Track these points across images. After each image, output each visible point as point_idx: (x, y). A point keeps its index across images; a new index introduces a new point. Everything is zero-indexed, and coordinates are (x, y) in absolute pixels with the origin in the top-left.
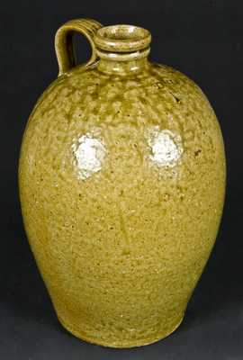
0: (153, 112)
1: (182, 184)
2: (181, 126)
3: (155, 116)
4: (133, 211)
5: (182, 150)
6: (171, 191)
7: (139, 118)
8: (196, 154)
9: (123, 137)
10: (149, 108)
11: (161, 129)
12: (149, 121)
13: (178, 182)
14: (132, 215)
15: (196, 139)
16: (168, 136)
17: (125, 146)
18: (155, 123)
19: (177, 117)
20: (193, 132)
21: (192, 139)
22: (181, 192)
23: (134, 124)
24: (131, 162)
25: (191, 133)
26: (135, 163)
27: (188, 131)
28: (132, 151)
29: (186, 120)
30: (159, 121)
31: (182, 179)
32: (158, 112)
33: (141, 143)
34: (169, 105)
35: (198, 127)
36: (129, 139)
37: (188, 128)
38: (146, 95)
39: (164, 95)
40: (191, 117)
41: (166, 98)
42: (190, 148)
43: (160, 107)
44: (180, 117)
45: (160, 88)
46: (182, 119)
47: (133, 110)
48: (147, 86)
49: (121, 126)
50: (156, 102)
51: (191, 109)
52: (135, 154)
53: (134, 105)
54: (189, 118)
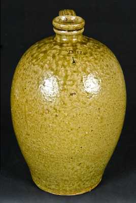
0: (54, 64)
1: (58, 108)
2: (66, 76)
3: (54, 67)
4: (30, 113)
6: (50, 109)
7: (46, 65)
8: (72, 94)
10: (54, 61)
11: (54, 74)
12: (49, 68)
13: (55, 106)
14: (30, 115)
15: (74, 86)
16: (56, 79)
17: (34, 77)
18: (52, 70)
19: (67, 71)
20: (73, 82)
21: (71, 85)
22: (56, 112)
23: (42, 67)
24: (34, 86)
25: (72, 82)
27: (70, 80)
28: (35, 81)
29: (72, 74)
30: (55, 70)
31: (58, 105)
32: (57, 65)
33: (41, 78)
34: (66, 63)
35: (79, 81)
36: (36, 74)
37: (71, 79)
38: (59, 54)
39: (68, 57)
40: (77, 74)
41: (68, 59)
42: (68, 90)
43: (60, 63)
44: (69, 71)
45: (69, 53)
46: (69, 73)
47: (46, 60)
48: (63, 50)
49: (36, 66)
50: (60, 59)
51: (80, 69)
52: (36, 83)
53: (48, 57)
54: (75, 74)
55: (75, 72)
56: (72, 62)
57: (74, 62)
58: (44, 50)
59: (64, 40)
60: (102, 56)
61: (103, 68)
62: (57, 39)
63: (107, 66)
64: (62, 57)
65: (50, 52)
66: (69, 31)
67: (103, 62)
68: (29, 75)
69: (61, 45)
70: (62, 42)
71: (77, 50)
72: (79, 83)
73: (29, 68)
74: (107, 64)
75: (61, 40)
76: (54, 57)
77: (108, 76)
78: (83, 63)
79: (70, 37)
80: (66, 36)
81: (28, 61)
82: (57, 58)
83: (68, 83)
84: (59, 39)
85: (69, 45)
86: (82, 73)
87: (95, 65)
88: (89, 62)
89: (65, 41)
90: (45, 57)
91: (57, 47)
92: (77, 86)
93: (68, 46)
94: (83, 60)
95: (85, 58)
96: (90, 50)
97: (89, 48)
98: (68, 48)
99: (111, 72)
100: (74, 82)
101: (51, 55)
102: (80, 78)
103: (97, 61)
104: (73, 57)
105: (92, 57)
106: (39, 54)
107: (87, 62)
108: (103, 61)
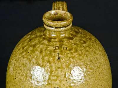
0: (41, 59)
3: (41, 62)
5: (46, 84)
7: (34, 59)
9: (23, 64)
10: (41, 57)
12: (36, 63)
17: (22, 69)
19: (51, 67)
21: (55, 80)
23: (30, 61)
24: (22, 78)
26: (23, 79)
27: (54, 76)
28: (24, 73)
29: (56, 70)
32: (43, 61)
33: (28, 71)
34: (51, 59)
35: (63, 76)
36: (25, 67)
37: (55, 74)
38: (45, 50)
39: (53, 53)
40: (61, 70)
41: (53, 55)
42: (52, 84)
43: (46, 58)
44: (54, 67)
45: (55, 49)
46: (54, 69)
47: (34, 54)
48: (50, 46)
49: (25, 59)
50: (46, 55)
51: (64, 66)
52: (24, 75)
53: (36, 52)
54: (59, 70)
55: (59, 68)
56: (57, 58)
57: (59, 59)
58: (33, 43)
59: (53, 35)
60: (87, 51)
61: (87, 64)
62: (46, 32)
63: (91, 61)
64: (48, 52)
65: (39, 47)
66: (56, 28)
67: (86, 58)
68: (19, 67)
69: (49, 40)
70: (50, 37)
71: (63, 46)
72: (62, 79)
73: (19, 60)
74: (91, 59)
75: (49, 35)
76: (41, 52)
77: (91, 71)
78: (67, 59)
79: (58, 33)
80: (54, 31)
81: (19, 52)
82: (44, 53)
83: (52, 78)
84: (48, 33)
85: (56, 40)
86: (66, 69)
87: (79, 61)
88: (73, 58)
89: (54, 37)
90: (33, 52)
91: (46, 42)
92: (60, 81)
93: (55, 42)
94: (68, 56)
95: (69, 55)
96: (75, 46)
97: (75, 44)
98: (55, 43)
99: (95, 66)
100: (58, 77)
101: (39, 50)
102: (64, 74)
103: (81, 57)
104: (58, 54)
105: (76, 54)
106: (29, 48)
107: (71, 59)
108: (87, 56)
